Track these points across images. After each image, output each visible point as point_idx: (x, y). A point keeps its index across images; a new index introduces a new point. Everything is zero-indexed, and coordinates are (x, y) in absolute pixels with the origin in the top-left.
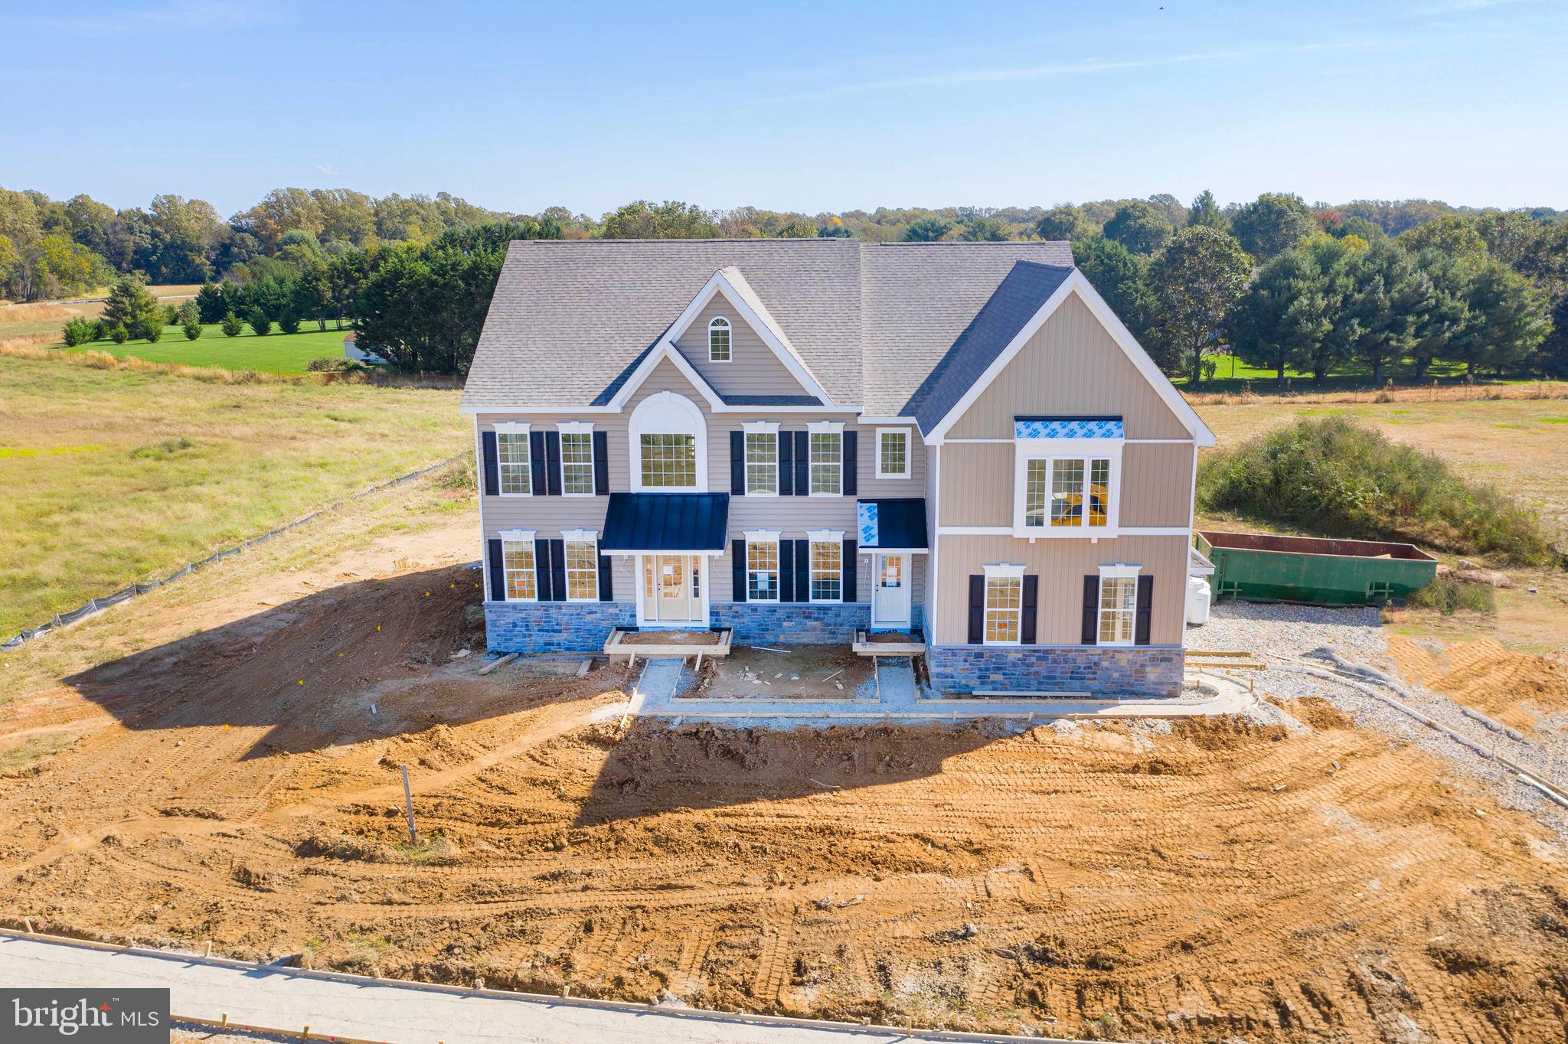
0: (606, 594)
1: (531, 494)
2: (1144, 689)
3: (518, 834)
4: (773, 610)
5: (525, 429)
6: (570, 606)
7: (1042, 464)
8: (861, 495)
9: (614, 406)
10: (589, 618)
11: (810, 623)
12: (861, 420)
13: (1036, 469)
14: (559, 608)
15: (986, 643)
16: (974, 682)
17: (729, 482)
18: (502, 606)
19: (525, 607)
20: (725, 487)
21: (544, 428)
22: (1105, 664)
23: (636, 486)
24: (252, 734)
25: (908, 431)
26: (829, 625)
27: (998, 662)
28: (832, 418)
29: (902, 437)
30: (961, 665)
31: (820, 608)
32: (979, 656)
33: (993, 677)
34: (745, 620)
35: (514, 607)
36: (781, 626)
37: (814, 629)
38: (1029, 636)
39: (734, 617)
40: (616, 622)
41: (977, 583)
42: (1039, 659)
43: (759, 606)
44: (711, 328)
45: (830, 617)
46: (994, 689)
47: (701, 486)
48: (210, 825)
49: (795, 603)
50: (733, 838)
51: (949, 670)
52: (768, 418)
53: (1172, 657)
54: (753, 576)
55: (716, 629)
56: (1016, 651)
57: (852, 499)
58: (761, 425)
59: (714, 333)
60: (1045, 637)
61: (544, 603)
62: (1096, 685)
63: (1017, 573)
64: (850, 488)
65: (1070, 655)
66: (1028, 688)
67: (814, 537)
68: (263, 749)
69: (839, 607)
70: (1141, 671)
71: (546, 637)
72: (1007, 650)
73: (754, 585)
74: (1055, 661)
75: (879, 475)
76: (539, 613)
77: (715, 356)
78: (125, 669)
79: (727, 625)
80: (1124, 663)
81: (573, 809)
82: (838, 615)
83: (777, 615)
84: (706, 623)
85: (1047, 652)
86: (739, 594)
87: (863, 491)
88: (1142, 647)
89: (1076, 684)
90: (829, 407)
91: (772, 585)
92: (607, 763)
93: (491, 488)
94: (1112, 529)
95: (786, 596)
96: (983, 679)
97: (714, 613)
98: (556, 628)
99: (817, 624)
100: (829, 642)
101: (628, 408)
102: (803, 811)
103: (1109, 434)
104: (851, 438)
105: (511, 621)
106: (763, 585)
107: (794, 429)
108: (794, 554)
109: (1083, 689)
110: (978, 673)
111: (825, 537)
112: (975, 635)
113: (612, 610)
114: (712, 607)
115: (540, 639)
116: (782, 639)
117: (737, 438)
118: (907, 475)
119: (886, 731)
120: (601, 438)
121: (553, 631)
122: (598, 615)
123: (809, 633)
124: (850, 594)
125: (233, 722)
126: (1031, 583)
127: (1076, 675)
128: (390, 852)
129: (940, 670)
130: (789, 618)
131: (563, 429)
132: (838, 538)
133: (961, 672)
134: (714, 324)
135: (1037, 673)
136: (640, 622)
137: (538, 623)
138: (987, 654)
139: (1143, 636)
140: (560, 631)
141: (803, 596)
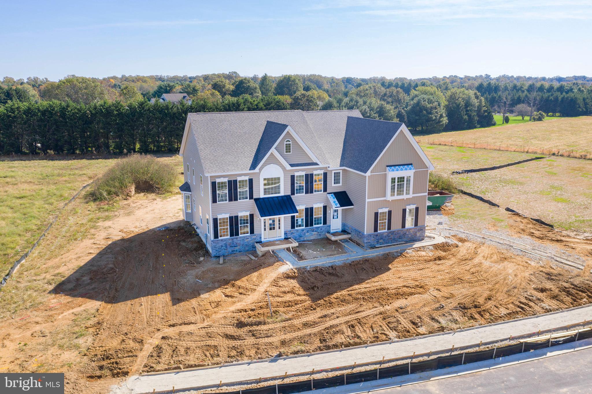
0: (252, 232)
1: (228, 201)
2: (416, 239)
3: (299, 307)
4: (303, 230)
5: (226, 180)
6: (240, 237)
7: (395, 178)
8: (328, 191)
9: (257, 170)
10: (246, 241)
11: (314, 233)
12: (329, 169)
13: (393, 180)
14: (237, 238)
15: (379, 231)
16: (376, 243)
17: (290, 192)
18: (218, 241)
19: (225, 240)
20: (289, 193)
21: (232, 179)
22: (407, 233)
23: (262, 195)
24: (164, 297)
25: (341, 171)
26: (318, 233)
27: (381, 236)
28: (321, 169)
29: (339, 173)
30: (372, 239)
31: (316, 228)
32: (377, 235)
33: (380, 241)
34: (295, 234)
35: (222, 240)
36: (305, 235)
37: (315, 234)
38: (389, 228)
39: (292, 234)
40: (255, 241)
41: (376, 214)
42: (392, 234)
43: (299, 229)
44: (285, 143)
45: (319, 230)
46: (380, 245)
47: (282, 194)
48: (194, 326)
49: (309, 227)
51: (369, 241)
52: (302, 170)
53: (422, 229)
54: (297, 220)
55: (286, 239)
56: (386, 232)
57: (326, 193)
58: (300, 173)
59: (286, 144)
60: (393, 228)
61: (232, 237)
62: (405, 239)
63: (386, 210)
64: (325, 190)
65: (399, 232)
66: (389, 243)
67: (315, 206)
68: (177, 301)
69: (322, 227)
70: (415, 234)
71: (233, 249)
72: (384, 233)
73: (297, 223)
74: (395, 234)
75: (333, 185)
76: (230, 241)
77: (287, 152)
79: (290, 237)
80: (412, 232)
82: (321, 229)
83: (304, 231)
84: (283, 237)
85: (394, 232)
86: (293, 227)
87: (329, 191)
88: (416, 227)
89: (400, 240)
90: (321, 166)
91: (302, 222)
93: (214, 201)
94: (411, 195)
96: (378, 242)
97: (285, 234)
98: (236, 245)
99: (316, 233)
100: (319, 238)
101: (260, 170)
103: (410, 169)
104: (325, 175)
105: (220, 245)
106: (300, 223)
107: (309, 173)
108: (309, 212)
109: (402, 241)
110: (376, 241)
111: (318, 206)
112: (376, 230)
113: (254, 237)
114: (285, 232)
115: (230, 250)
116: (305, 239)
117: (293, 177)
118: (341, 184)
120: (251, 181)
121: (235, 246)
122: (250, 239)
123: (313, 236)
124: (325, 222)
126: (390, 212)
127: (400, 238)
128: (268, 320)
129: (367, 241)
130: (308, 232)
131: (239, 179)
132: (321, 205)
133: (372, 241)
134: (286, 142)
135: (391, 238)
136: (263, 240)
137: (230, 244)
138: (379, 235)
139: (416, 224)
140: (237, 246)
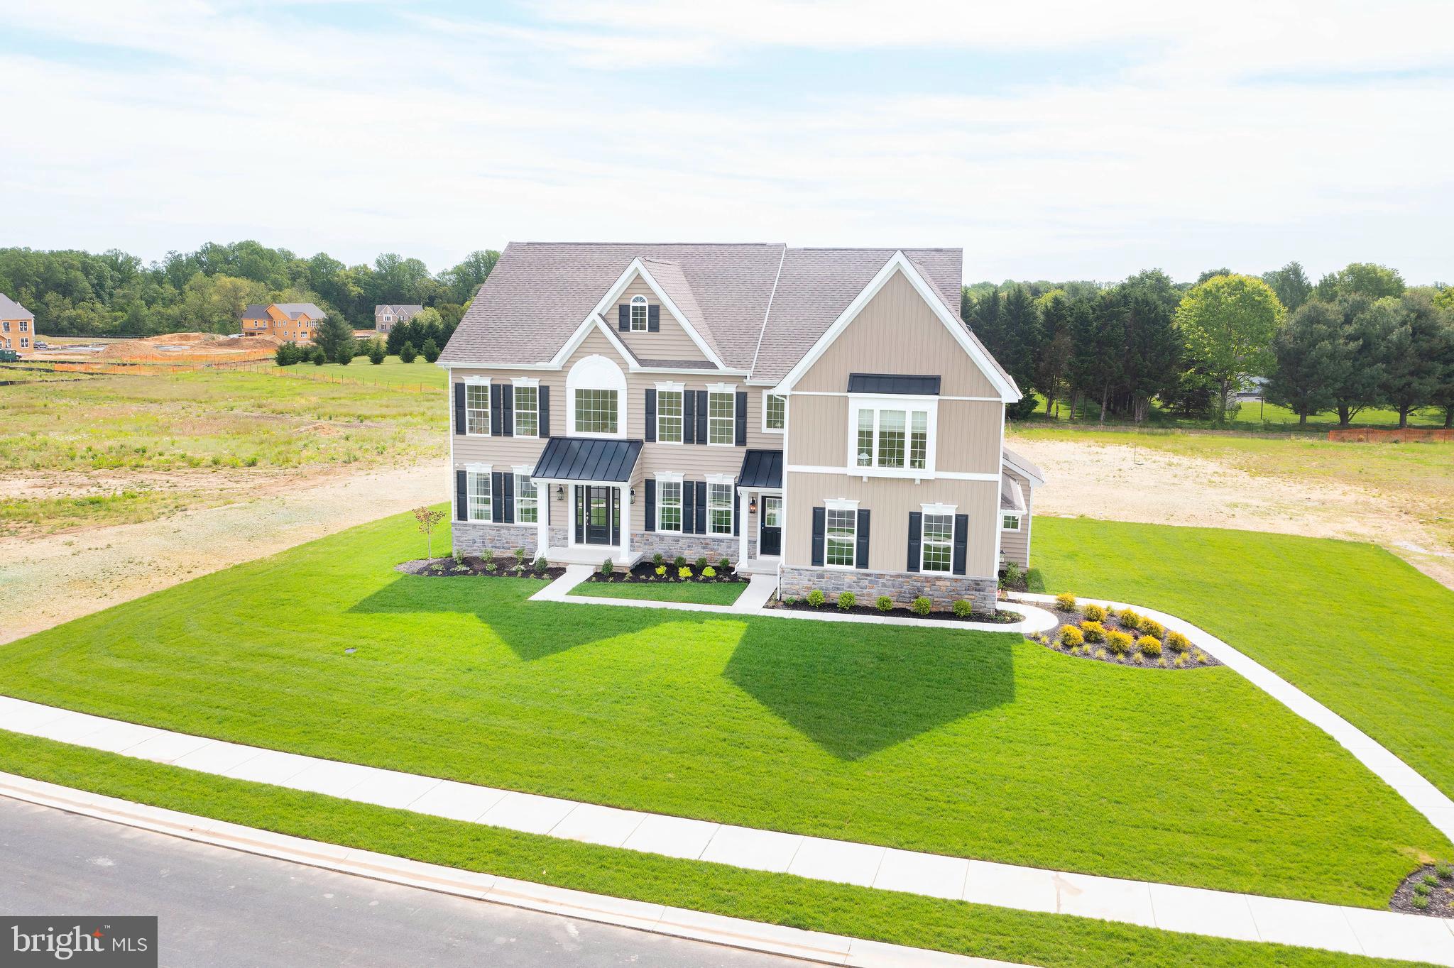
1: (490, 435)
4: (677, 540)
5: (486, 382)
6: (517, 528)
7: (870, 412)
8: (748, 446)
10: (531, 538)
11: (706, 552)
12: (750, 383)
13: (865, 417)
14: (509, 529)
15: (827, 566)
17: (644, 431)
18: (466, 525)
19: (483, 527)
20: (641, 434)
21: (501, 381)
22: (927, 590)
23: (571, 432)
26: (721, 555)
27: (836, 583)
28: (727, 380)
30: (806, 583)
31: (715, 540)
32: (821, 576)
34: (654, 547)
35: (474, 526)
36: (683, 554)
38: (863, 562)
39: (645, 544)
41: (818, 514)
43: (666, 536)
44: (632, 304)
45: (723, 548)
47: (622, 433)
49: (694, 535)
51: (795, 588)
52: (675, 379)
53: (985, 588)
54: (664, 510)
56: (851, 574)
57: (742, 449)
58: (670, 384)
59: (635, 308)
60: (876, 564)
61: (497, 524)
63: (851, 506)
64: (741, 440)
65: (898, 581)
67: (711, 480)
69: (730, 540)
72: (844, 573)
73: (664, 517)
74: (885, 585)
75: (765, 429)
76: (493, 533)
77: (635, 327)
79: (640, 551)
80: (943, 590)
82: (729, 547)
83: (681, 544)
85: (878, 577)
87: (751, 443)
88: (958, 578)
90: (723, 369)
91: (677, 519)
93: (460, 429)
94: (930, 472)
95: (688, 529)
98: (506, 545)
99: (712, 553)
101: (566, 366)
104: (742, 398)
105: (470, 537)
106: (670, 518)
107: (696, 389)
108: (695, 493)
111: (720, 480)
112: (817, 559)
115: (493, 554)
117: (650, 394)
120: (544, 391)
126: (864, 515)
127: (902, 598)
129: (788, 587)
131: (518, 382)
132: (730, 481)
133: (805, 589)
134: (634, 301)
135: (869, 594)
136: (571, 544)
137: (492, 541)
138: (827, 576)
139: (960, 567)
140: (509, 549)
141: (701, 529)
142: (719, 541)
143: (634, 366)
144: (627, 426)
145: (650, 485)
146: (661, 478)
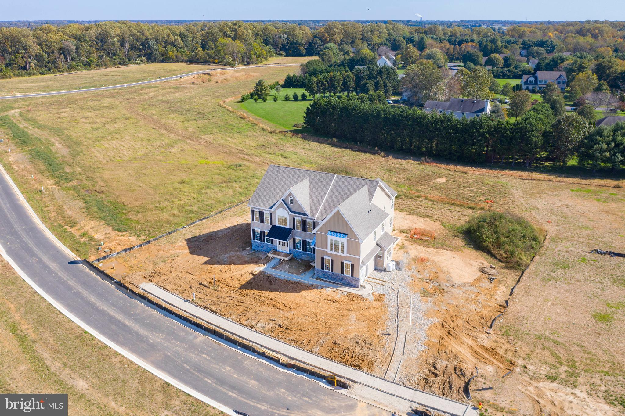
0: (272, 243)
1: (259, 222)
2: (352, 285)
3: (229, 288)
4: (300, 252)
5: (258, 210)
6: (266, 244)
7: (332, 241)
9: (272, 210)
11: (307, 256)
12: (316, 220)
14: (264, 244)
15: (324, 270)
17: (293, 227)
18: (254, 241)
19: (258, 242)
21: (262, 211)
22: (345, 279)
23: (277, 225)
24: (206, 259)
26: (310, 257)
27: (326, 274)
28: (311, 219)
30: (320, 273)
33: (326, 277)
34: (295, 253)
36: (302, 256)
38: (332, 270)
39: (293, 252)
41: (323, 259)
43: (298, 251)
47: (288, 227)
48: (191, 276)
49: (304, 252)
50: (257, 297)
52: (300, 217)
53: (357, 280)
54: (297, 245)
55: (290, 254)
56: (330, 273)
58: (298, 218)
60: (335, 271)
61: (261, 242)
62: (344, 282)
63: (329, 259)
65: (339, 276)
67: (308, 240)
68: (206, 263)
69: (312, 254)
70: (351, 282)
72: (328, 272)
73: (297, 247)
74: (336, 276)
77: (290, 203)
78: (196, 239)
80: (349, 279)
81: (240, 286)
82: (312, 256)
84: (289, 252)
85: (335, 274)
86: (294, 248)
90: (309, 217)
92: (252, 279)
93: (253, 220)
94: (345, 254)
95: (303, 250)
96: (323, 277)
97: (290, 251)
100: (310, 260)
101: (275, 210)
102: (272, 295)
104: (314, 223)
105: (256, 244)
106: (299, 247)
107: (304, 220)
108: (304, 243)
109: (342, 283)
110: (323, 275)
112: (323, 268)
113: (273, 247)
114: (290, 249)
115: (261, 249)
116: (301, 259)
117: (294, 220)
119: (298, 283)
120: (271, 215)
122: (270, 247)
123: (306, 258)
124: (314, 252)
125: (204, 256)
126: (332, 261)
127: (340, 280)
128: (211, 287)
129: (317, 273)
131: (265, 212)
134: (290, 198)
135: (333, 278)
136: (277, 250)
137: (260, 246)
139: (352, 275)
140: (264, 248)
141: (306, 251)
142: (310, 254)
143: (290, 213)
144: (288, 225)
145: (294, 239)
146: (296, 238)
